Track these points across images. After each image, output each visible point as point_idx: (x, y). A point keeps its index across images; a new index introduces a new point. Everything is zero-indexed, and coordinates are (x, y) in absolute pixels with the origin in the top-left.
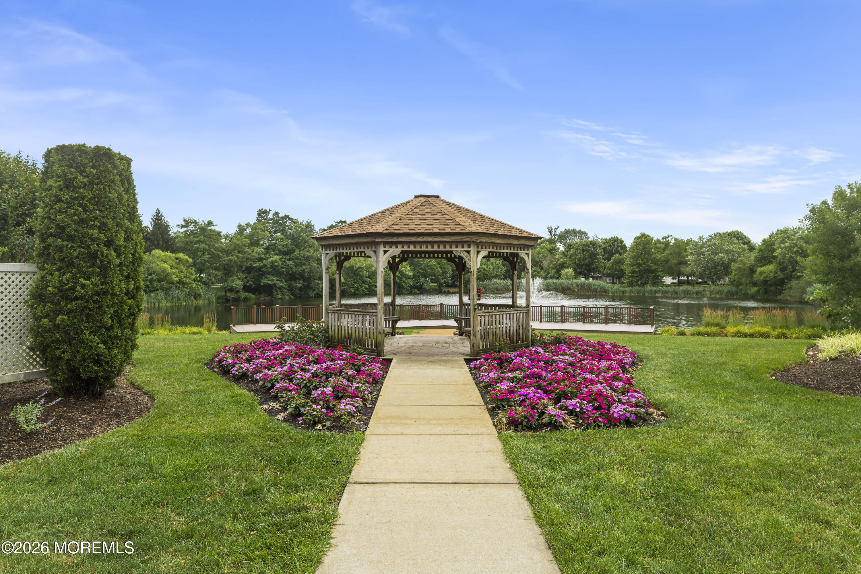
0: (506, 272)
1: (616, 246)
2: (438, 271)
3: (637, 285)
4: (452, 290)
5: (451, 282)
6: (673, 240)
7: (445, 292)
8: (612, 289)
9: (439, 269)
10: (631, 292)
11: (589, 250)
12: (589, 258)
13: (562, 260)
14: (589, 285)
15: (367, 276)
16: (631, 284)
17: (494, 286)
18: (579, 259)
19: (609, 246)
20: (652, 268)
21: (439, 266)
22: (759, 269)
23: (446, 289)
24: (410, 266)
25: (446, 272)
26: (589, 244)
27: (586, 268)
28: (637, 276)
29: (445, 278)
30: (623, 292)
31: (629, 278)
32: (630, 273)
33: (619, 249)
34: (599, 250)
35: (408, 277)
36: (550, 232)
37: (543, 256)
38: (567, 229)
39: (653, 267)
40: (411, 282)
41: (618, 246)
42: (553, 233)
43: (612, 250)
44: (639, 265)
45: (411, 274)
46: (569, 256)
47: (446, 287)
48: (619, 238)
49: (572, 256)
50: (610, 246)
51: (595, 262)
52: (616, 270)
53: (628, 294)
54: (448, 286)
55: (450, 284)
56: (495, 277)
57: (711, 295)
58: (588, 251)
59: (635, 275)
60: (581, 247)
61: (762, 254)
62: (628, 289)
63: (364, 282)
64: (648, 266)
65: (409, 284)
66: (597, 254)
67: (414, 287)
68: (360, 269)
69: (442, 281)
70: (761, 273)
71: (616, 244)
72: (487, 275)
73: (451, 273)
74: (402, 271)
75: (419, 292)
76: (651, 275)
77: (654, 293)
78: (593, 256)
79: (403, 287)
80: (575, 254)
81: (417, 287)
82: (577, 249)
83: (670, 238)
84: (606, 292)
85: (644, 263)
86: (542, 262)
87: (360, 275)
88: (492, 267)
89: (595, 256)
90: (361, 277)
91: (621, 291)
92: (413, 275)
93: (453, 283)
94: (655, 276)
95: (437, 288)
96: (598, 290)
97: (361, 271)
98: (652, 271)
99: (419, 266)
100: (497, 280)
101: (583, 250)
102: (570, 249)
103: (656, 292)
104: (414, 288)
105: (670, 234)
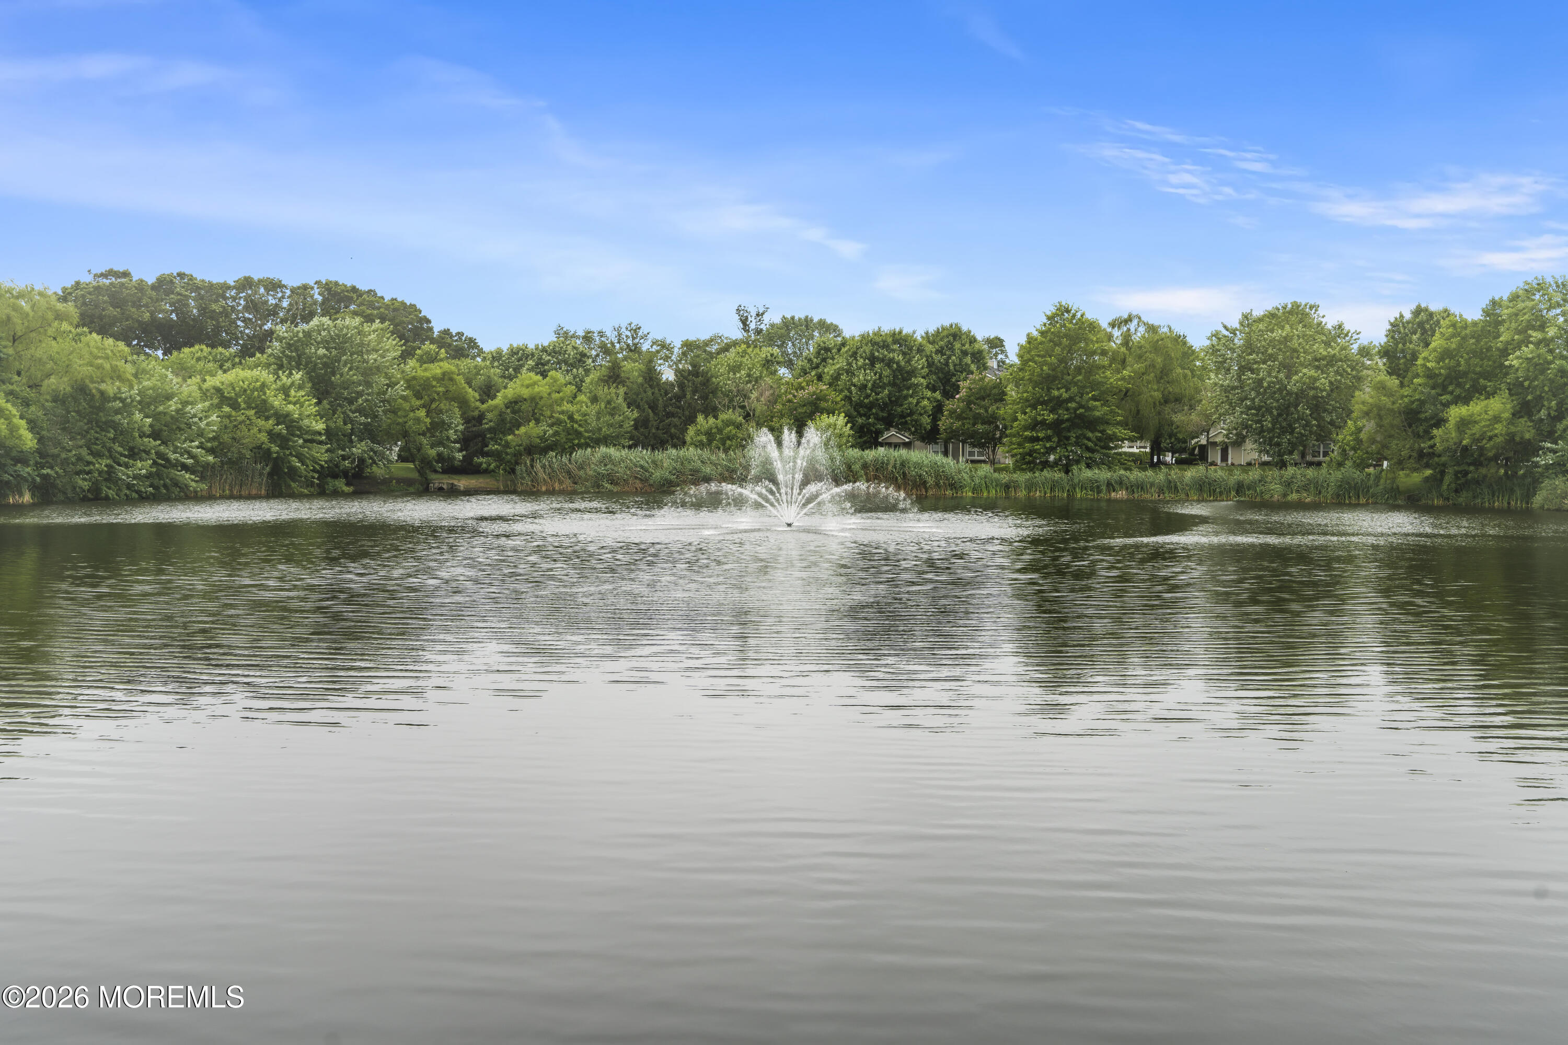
0: (636, 427)
1: (957, 352)
2: (418, 420)
3: (1045, 464)
4: (462, 483)
5: (459, 456)
6: (1142, 329)
7: (441, 489)
8: (972, 478)
9: (422, 413)
10: (1030, 486)
11: (892, 360)
12: (894, 384)
13: (812, 389)
14: (903, 464)
15: (147, 430)
16: (1028, 462)
17: (602, 470)
18: (863, 387)
19: (937, 352)
20: (1097, 414)
21: (418, 403)
22: (1456, 413)
23: (445, 481)
24: (319, 403)
25: (443, 422)
26: (890, 340)
27: (881, 414)
28: (1048, 439)
29: (441, 443)
30: (1007, 487)
31: (1020, 445)
32: (1026, 428)
33: (968, 360)
34: (919, 362)
35: (311, 439)
36: (744, 322)
37: (749, 375)
38: (789, 316)
39: (1100, 411)
40: (321, 454)
41: (965, 353)
42: (752, 326)
43: (947, 364)
44: (1057, 404)
45: (320, 426)
46: (827, 378)
47: (446, 471)
48: (965, 329)
49: (836, 377)
50: (940, 351)
51: (906, 397)
52: (977, 418)
53: (1022, 494)
54: (452, 470)
55: (456, 463)
56: (606, 441)
57: (1285, 495)
58: (889, 363)
59: (1041, 435)
60: (868, 349)
61: (1453, 363)
62: (1021, 477)
63: (134, 453)
64: (1081, 406)
65: (315, 461)
66: (912, 373)
67: (331, 472)
68: (118, 404)
69: (433, 452)
70: (1464, 424)
71: (957, 345)
72: (579, 434)
73: (461, 427)
74: (288, 415)
75: (351, 489)
76: (1090, 435)
77: (1104, 488)
78: (902, 377)
79: (293, 471)
80: (847, 372)
81: (345, 474)
82: (854, 355)
83: (1132, 326)
84: (954, 485)
85: (1071, 399)
86: (746, 397)
87: (115, 426)
88: (593, 409)
89: (904, 379)
90: (122, 434)
91: (998, 484)
92: (328, 432)
93: (467, 459)
94: (1099, 439)
95: (415, 475)
96: (931, 481)
97: (118, 412)
98: (1092, 424)
99: (351, 402)
100: (612, 451)
101: (873, 360)
102: (824, 360)
103: (1110, 486)
104: (335, 476)
105: (1134, 313)
